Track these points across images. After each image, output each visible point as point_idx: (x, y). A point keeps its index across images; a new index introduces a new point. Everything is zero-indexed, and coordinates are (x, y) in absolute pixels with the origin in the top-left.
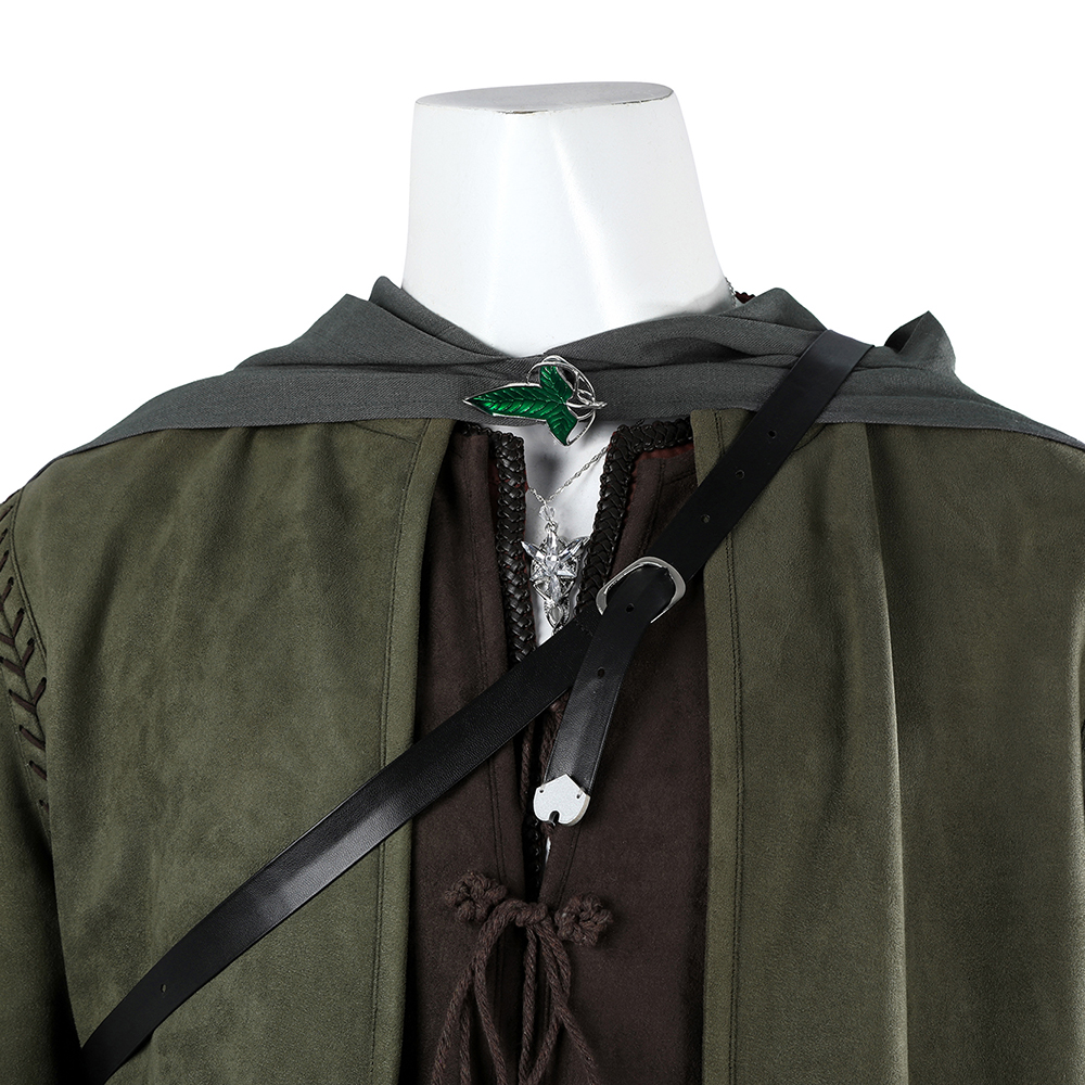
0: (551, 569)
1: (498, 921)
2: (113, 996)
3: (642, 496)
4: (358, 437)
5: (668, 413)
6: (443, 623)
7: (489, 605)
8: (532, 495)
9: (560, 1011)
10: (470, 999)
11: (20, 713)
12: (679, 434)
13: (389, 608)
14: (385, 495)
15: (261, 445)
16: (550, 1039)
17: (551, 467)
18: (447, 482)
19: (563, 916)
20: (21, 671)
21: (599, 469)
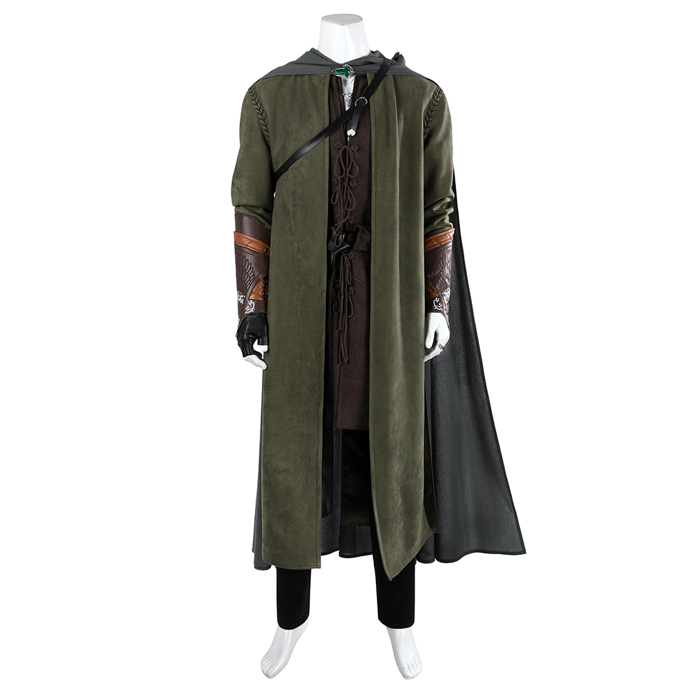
0: (347, 98)
1: (343, 148)
2: (281, 164)
3: (360, 87)
4: (315, 77)
5: (363, 73)
6: (332, 106)
7: (338, 103)
8: (343, 86)
9: (352, 160)
10: (339, 158)
11: (262, 122)
12: (365, 76)
13: (324, 104)
14: (321, 86)
15: (298, 78)
16: (351, 164)
17: (345, 81)
18: (330, 85)
19: (352, 147)
20: (261, 115)
21: (353, 82)
